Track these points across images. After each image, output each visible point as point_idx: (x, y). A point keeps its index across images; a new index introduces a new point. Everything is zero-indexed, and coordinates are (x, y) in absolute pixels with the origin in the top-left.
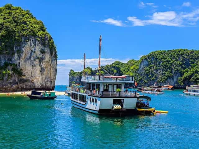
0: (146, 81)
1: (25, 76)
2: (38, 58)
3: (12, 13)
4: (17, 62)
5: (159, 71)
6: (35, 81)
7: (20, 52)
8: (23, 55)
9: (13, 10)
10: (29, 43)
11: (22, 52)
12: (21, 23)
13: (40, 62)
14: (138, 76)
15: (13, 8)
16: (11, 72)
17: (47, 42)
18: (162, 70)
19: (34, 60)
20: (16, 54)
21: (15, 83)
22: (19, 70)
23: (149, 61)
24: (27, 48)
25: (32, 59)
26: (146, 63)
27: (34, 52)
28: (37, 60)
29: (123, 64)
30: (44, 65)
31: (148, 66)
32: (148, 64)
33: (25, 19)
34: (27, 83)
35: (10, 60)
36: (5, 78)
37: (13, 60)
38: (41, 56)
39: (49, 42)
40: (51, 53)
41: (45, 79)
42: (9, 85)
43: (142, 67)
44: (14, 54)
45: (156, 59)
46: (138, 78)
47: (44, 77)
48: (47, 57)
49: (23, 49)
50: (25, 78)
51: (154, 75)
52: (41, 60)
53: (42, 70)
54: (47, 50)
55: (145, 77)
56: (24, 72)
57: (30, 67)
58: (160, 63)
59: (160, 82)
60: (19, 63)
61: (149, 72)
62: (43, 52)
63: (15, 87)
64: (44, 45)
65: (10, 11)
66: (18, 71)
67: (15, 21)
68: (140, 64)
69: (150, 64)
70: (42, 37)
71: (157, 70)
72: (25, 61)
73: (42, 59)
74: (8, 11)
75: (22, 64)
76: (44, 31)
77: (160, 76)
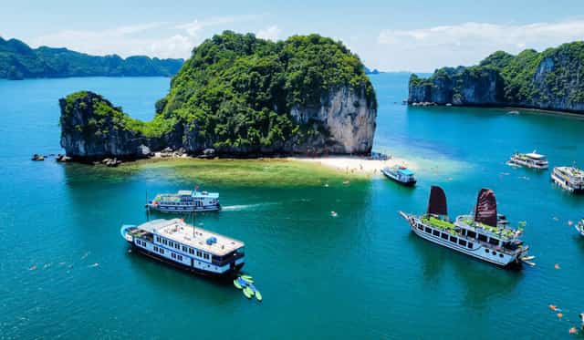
0: (546, 97)
1: (333, 136)
2: (350, 114)
3: (318, 50)
4: (323, 119)
5: (573, 81)
6: (346, 144)
7: (327, 105)
8: (331, 110)
9: (321, 43)
10: (339, 94)
11: (330, 106)
12: (330, 66)
13: (353, 119)
14: (532, 87)
15: (320, 41)
16: (317, 132)
17: (362, 92)
18: (580, 80)
19: (346, 117)
20: (323, 108)
21: (321, 145)
22: (326, 127)
23: (556, 62)
24: (336, 100)
25: (343, 115)
26: (550, 64)
27: (346, 106)
28: (349, 117)
29: (510, 56)
30: (357, 122)
31: (553, 70)
32: (554, 66)
33: (334, 59)
34: (336, 146)
35: (316, 115)
36: (310, 139)
37: (319, 115)
38: (353, 110)
39: (365, 90)
40: (368, 105)
41: (359, 140)
42: (314, 149)
43: (542, 71)
44: (320, 107)
45: (572, 58)
46: (530, 91)
47: (357, 138)
48: (363, 111)
49: (332, 102)
50: (333, 139)
51: (562, 87)
52: (353, 116)
53: (356, 130)
54: (363, 102)
55: (545, 90)
56: (333, 131)
57: (339, 125)
58: (577, 65)
59: (572, 102)
60: (326, 120)
61: (555, 81)
62: (357, 105)
63: (320, 150)
64: (359, 95)
65: (317, 46)
66: (326, 131)
67: (323, 63)
68: (540, 66)
69: (559, 66)
70: (356, 86)
71: (569, 79)
72: (334, 117)
73: (356, 115)
74: (314, 46)
75: (330, 121)
76: (359, 74)
77: (573, 91)
